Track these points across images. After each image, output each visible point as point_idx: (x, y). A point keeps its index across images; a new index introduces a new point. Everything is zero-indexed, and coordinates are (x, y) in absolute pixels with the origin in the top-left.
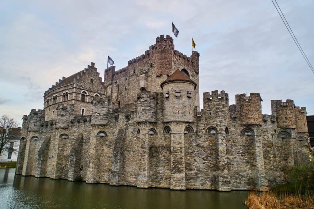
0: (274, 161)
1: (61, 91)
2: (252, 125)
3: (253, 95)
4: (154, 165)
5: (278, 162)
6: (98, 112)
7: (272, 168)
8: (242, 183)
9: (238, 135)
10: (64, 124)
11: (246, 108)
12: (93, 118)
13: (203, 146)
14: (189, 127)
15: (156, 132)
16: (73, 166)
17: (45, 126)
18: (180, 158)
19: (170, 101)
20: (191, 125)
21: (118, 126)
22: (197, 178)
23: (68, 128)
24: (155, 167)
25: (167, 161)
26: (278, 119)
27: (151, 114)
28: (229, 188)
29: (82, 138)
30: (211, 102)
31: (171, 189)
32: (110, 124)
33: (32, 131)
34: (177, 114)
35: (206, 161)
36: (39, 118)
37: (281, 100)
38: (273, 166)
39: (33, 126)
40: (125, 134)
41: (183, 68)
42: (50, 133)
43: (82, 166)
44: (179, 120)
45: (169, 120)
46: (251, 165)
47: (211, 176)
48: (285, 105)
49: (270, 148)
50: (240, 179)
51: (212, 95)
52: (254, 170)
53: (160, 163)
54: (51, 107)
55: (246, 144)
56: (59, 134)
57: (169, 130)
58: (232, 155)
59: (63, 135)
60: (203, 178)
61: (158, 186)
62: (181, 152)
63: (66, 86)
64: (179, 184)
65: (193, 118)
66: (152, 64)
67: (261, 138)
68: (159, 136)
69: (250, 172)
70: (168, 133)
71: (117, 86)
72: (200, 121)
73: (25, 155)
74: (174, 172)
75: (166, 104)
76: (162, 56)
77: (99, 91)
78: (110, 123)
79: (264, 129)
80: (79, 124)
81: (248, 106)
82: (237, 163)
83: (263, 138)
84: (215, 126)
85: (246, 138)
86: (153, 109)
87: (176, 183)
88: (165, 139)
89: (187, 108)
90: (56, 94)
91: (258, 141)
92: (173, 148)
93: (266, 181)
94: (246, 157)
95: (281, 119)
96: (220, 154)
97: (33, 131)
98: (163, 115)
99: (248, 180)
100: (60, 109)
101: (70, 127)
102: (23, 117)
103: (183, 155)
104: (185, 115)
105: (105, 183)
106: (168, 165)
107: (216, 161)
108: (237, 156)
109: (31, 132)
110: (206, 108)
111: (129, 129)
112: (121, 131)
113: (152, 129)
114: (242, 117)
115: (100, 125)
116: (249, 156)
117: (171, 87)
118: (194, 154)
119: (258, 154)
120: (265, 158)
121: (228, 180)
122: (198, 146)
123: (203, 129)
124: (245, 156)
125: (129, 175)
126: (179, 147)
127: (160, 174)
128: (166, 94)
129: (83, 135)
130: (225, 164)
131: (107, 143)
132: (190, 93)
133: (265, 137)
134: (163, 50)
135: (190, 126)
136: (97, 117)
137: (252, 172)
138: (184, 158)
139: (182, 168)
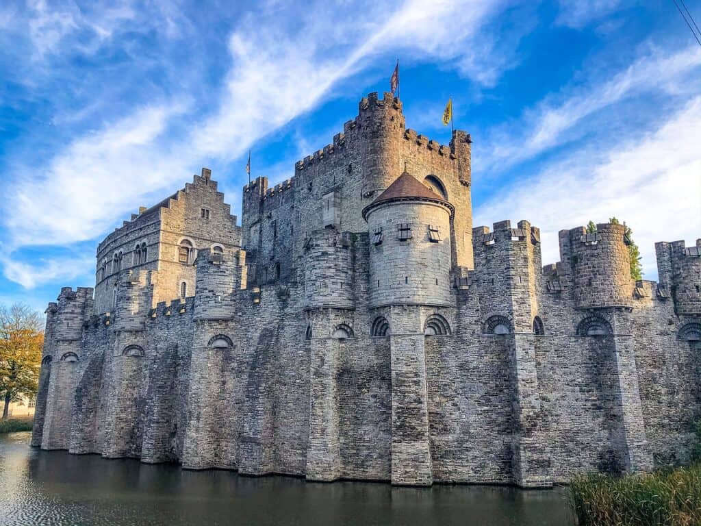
0: (670, 403)
1: (132, 241)
2: (605, 309)
3: (605, 230)
4: (348, 419)
5: (680, 405)
6: (210, 288)
7: (666, 421)
8: (584, 464)
9: (570, 337)
10: (133, 320)
11: (587, 264)
12: (197, 302)
13: (477, 368)
14: (437, 317)
15: (353, 332)
16: (152, 425)
17: (92, 327)
18: (415, 401)
19: (385, 253)
20: (441, 312)
21: (260, 321)
22: (462, 454)
23: (142, 331)
24: (352, 426)
25: (383, 410)
26: (677, 292)
27: (339, 286)
28: (548, 477)
29: (176, 356)
30: (492, 251)
31: (392, 483)
32: (240, 316)
33: (63, 341)
34: (404, 284)
35: (486, 408)
36: (79, 307)
37: (683, 241)
38: (668, 417)
39: (64, 327)
40: (277, 340)
41: (429, 173)
42: (103, 344)
43: (176, 425)
44: (409, 300)
45: (384, 302)
46: (606, 415)
47: (499, 448)
48: (694, 253)
49: (659, 367)
50: (578, 454)
51: (494, 232)
52: (615, 429)
53: (366, 414)
54: (110, 279)
55: (591, 360)
56: (122, 347)
57: (385, 327)
58: (554, 389)
59: (131, 347)
60: (477, 453)
61: (359, 474)
62: (417, 383)
63: (141, 229)
64: (413, 470)
65: (447, 294)
66: (350, 165)
67: (631, 342)
68: (361, 344)
69: (605, 434)
70: (384, 334)
71: (272, 226)
72: (466, 301)
73: (48, 400)
74: (399, 438)
75: (377, 260)
76: (373, 145)
77: (224, 239)
78: (240, 314)
79: (639, 317)
80: (168, 320)
81: (594, 258)
82: (569, 411)
83: (638, 342)
84: (504, 313)
85: (591, 344)
86: (344, 275)
87: (405, 466)
88: (377, 350)
89: (430, 269)
90: (121, 250)
91: (623, 351)
92: (397, 374)
93: (648, 459)
94: (592, 396)
95: (685, 291)
96: (521, 388)
97: (65, 340)
98: (368, 289)
99: (601, 456)
100: (124, 283)
101: (148, 329)
102: (47, 306)
103: (424, 391)
104: (426, 286)
105: (229, 467)
106: (386, 420)
107: (510, 405)
108: (568, 393)
109: (61, 343)
110: (480, 268)
111: (286, 328)
112: (267, 335)
113: (343, 327)
114: (578, 287)
115: (216, 320)
116: (601, 391)
117: (386, 216)
118: (453, 388)
119: (625, 386)
120: (646, 396)
121: (545, 456)
122: (462, 367)
123: (474, 322)
124: (588, 391)
125: (286, 447)
126: (411, 372)
127: (366, 444)
128: (376, 234)
129: (177, 347)
130: (535, 413)
131: (234, 365)
132: (437, 231)
133: (644, 340)
134: (375, 130)
135: (438, 315)
136: (206, 299)
137: (610, 434)
138: (424, 399)
139: (419, 428)
